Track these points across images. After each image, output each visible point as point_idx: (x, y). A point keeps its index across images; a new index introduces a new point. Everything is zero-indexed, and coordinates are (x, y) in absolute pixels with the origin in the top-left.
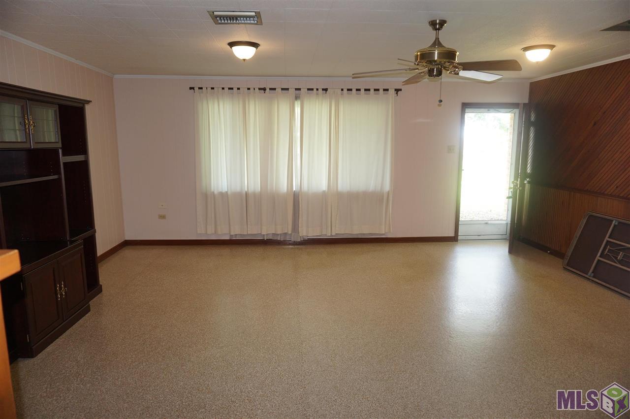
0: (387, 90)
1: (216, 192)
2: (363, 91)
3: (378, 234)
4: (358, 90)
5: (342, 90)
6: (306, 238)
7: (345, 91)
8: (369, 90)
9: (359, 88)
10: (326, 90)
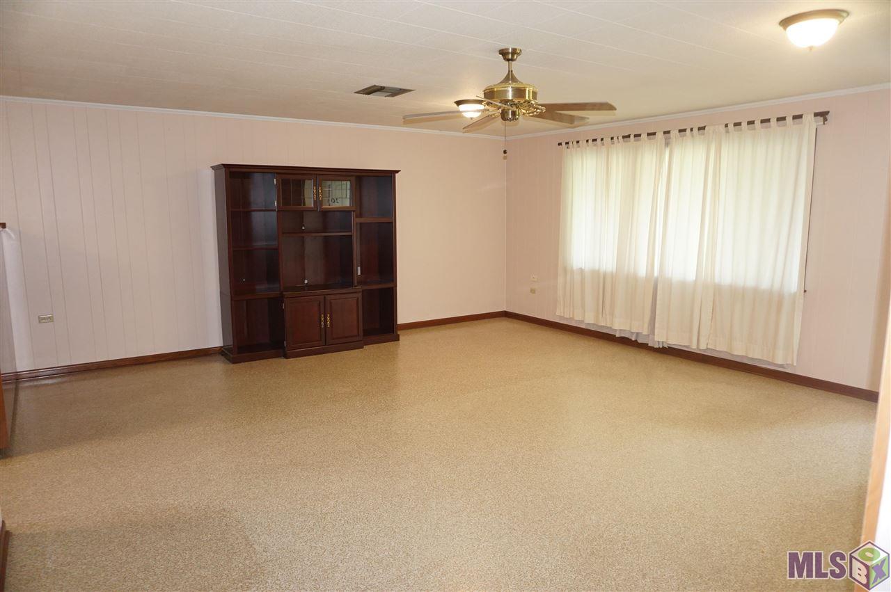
0: (800, 117)
1: (575, 268)
2: (758, 123)
3: (769, 363)
4: (751, 123)
5: (726, 126)
6: (666, 346)
7: (731, 126)
8: (768, 121)
9: (752, 120)
10: (702, 128)
